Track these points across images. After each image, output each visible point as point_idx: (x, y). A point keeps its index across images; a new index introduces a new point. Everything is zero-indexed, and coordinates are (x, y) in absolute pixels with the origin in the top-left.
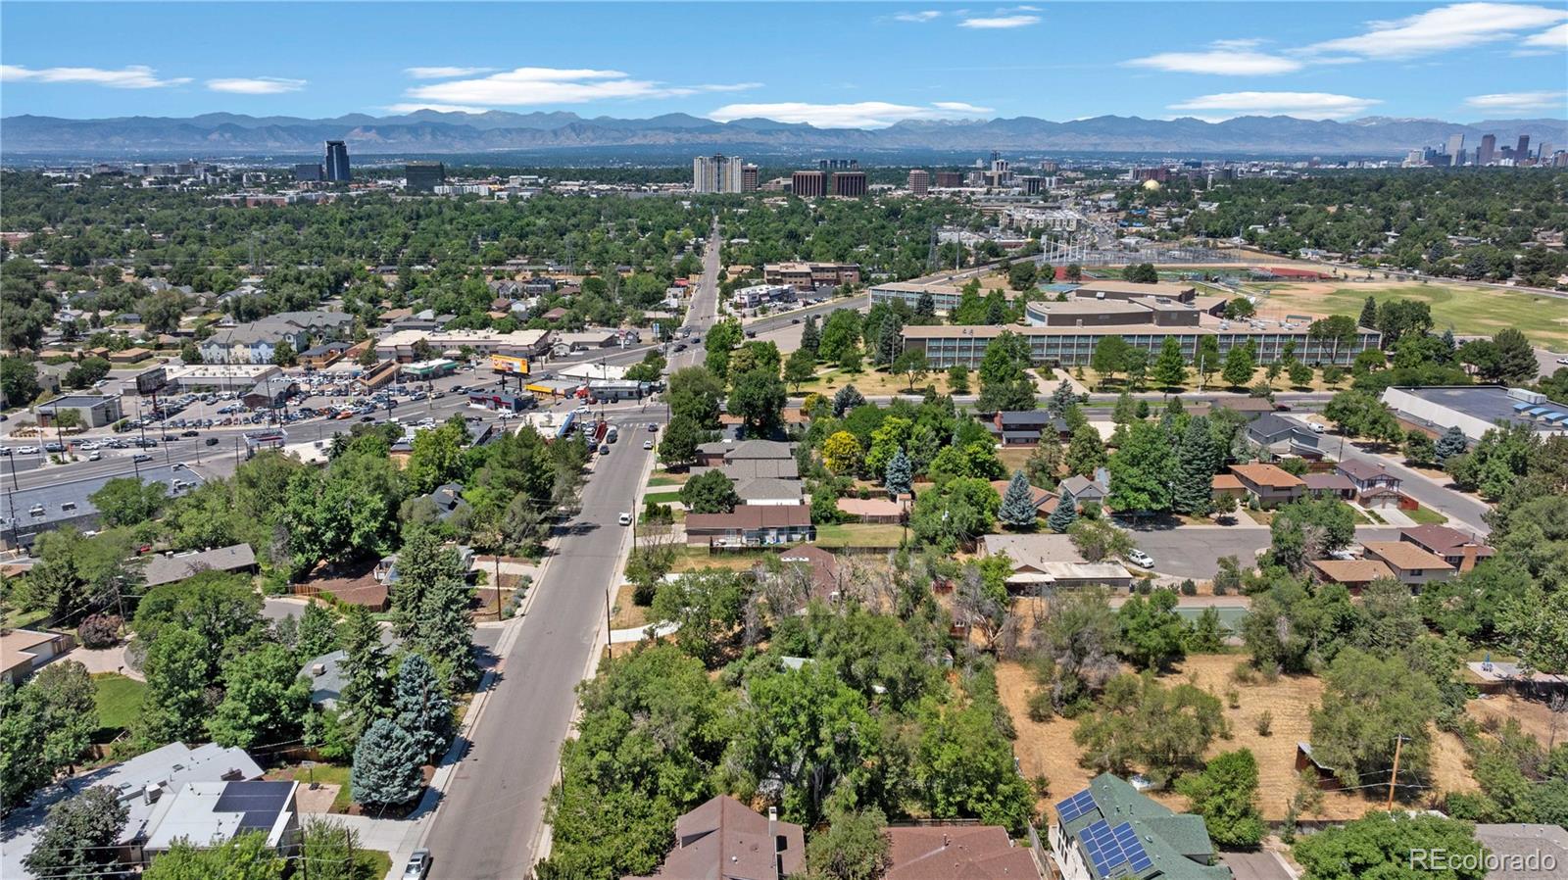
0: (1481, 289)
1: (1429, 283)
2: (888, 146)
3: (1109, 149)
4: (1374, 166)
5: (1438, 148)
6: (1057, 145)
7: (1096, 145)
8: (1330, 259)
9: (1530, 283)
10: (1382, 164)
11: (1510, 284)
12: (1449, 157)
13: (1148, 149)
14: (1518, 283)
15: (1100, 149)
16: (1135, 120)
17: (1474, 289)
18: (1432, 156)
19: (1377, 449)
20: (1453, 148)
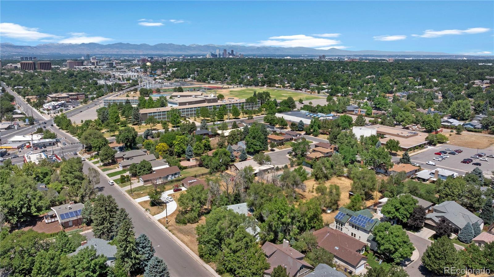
0: (260, 88)
1: (248, 88)
2: (43, 52)
3: (122, 53)
4: (199, 58)
5: (213, 52)
6: (104, 52)
7: (117, 52)
8: (218, 83)
9: (270, 86)
10: (201, 57)
11: (265, 87)
12: (217, 55)
13: (134, 53)
14: (267, 87)
15: (119, 53)
16: (128, 44)
17: (259, 88)
18: (212, 55)
19: (282, 128)
20: (217, 53)
